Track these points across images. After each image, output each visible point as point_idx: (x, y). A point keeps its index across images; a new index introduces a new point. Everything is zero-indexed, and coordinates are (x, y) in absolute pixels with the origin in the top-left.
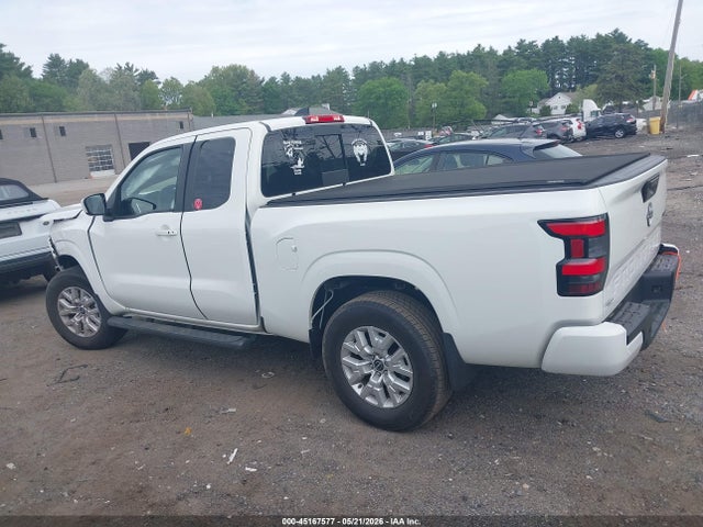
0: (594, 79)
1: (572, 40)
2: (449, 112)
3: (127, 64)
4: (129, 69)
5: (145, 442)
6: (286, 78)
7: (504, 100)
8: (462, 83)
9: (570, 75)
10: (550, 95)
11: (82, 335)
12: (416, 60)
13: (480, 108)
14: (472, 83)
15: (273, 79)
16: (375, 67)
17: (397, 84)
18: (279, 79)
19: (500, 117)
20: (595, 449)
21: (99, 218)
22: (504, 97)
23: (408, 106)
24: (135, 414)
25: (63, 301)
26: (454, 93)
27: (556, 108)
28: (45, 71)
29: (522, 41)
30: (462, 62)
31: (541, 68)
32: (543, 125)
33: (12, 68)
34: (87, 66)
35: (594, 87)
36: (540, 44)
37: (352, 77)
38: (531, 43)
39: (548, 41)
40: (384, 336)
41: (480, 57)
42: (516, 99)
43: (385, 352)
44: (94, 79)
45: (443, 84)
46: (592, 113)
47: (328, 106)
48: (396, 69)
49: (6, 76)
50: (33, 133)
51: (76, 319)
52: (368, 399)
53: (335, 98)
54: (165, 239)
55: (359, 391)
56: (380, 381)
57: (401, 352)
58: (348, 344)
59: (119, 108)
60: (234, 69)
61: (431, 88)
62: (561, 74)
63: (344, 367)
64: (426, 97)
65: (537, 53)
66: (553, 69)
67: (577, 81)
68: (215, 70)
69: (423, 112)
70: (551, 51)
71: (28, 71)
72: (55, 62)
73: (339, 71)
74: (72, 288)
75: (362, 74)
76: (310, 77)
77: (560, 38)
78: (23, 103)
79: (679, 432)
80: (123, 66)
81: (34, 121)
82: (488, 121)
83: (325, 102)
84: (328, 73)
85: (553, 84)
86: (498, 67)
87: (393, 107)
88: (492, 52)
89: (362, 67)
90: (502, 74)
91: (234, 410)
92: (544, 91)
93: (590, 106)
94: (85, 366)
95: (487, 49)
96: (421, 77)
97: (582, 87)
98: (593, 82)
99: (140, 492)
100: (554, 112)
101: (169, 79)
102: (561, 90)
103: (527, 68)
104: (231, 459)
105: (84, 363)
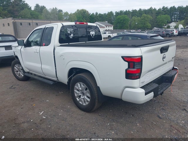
0: (184, 19)
1: (179, 7)
2: (140, 25)
3: (55, 8)
4: (56, 9)
5: (22, 107)
6: (97, 13)
7: (156, 23)
8: (145, 17)
9: (177, 17)
10: (170, 23)
11: (20, 77)
12: (133, 10)
13: (149, 25)
14: (148, 18)
15: (93, 14)
16: (121, 12)
17: (126, 17)
18: (95, 14)
19: (155, 28)
20: (138, 124)
21: (23, 46)
22: (157, 22)
23: (129, 23)
24: (24, 99)
25: (15, 68)
26: (142, 20)
27: (172, 26)
28: (35, 8)
29: (164, 7)
30: (145, 12)
31: (168, 15)
32: (165, 31)
33: (26, 7)
34: (45, 7)
35: (183, 21)
36: (169, 8)
37: (114, 14)
38: (166, 7)
39: (171, 7)
40: (84, 85)
41: (151, 10)
42: (160, 23)
43: (85, 90)
44: (47, 11)
45: (139, 18)
46: (181, 28)
47: (107, 22)
48: (127, 13)
49: (25, 9)
50: (30, 24)
51: (18, 73)
52: (80, 102)
53: (109, 20)
54: (36, 53)
55: (78, 100)
56: (83, 97)
57: (88, 90)
58: (76, 86)
59: (52, 19)
60: (83, 10)
61: (136, 19)
62: (174, 17)
63: (75, 93)
64: (134, 21)
65: (168, 10)
66: (172, 15)
67: (179, 19)
68: (78, 10)
69: (133, 25)
70: (172, 10)
71: (30, 8)
72: (37, 6)
73: (111, 12)
74: (18, 65)
75: (117, 14)
76: (103, 14)
77: (175, 7)
78: (28, 16)
79: (164, 123)
80: (54, 8)
81: (30, 21)
82: (151, 29)
83: (106, 21)
84: (108, 13)
85: (172, 20)
86: (156, 14)
87: (125, 23)
88: (155, 9)
89: (118, 12)
90: (157, 16)
91: (48, 101)
92: (169, 22)
93: (181, 26)
94: (18, 85)
95: (153, 8)
96: (134, 15)
97: (180, 21)
98: (183, 20)
99: (15, 119)
100: (171, 27)
101: (66, 12)
102: (174, 21)
103: (165, 14)
104: (41, 114)
105: (18, 84)
